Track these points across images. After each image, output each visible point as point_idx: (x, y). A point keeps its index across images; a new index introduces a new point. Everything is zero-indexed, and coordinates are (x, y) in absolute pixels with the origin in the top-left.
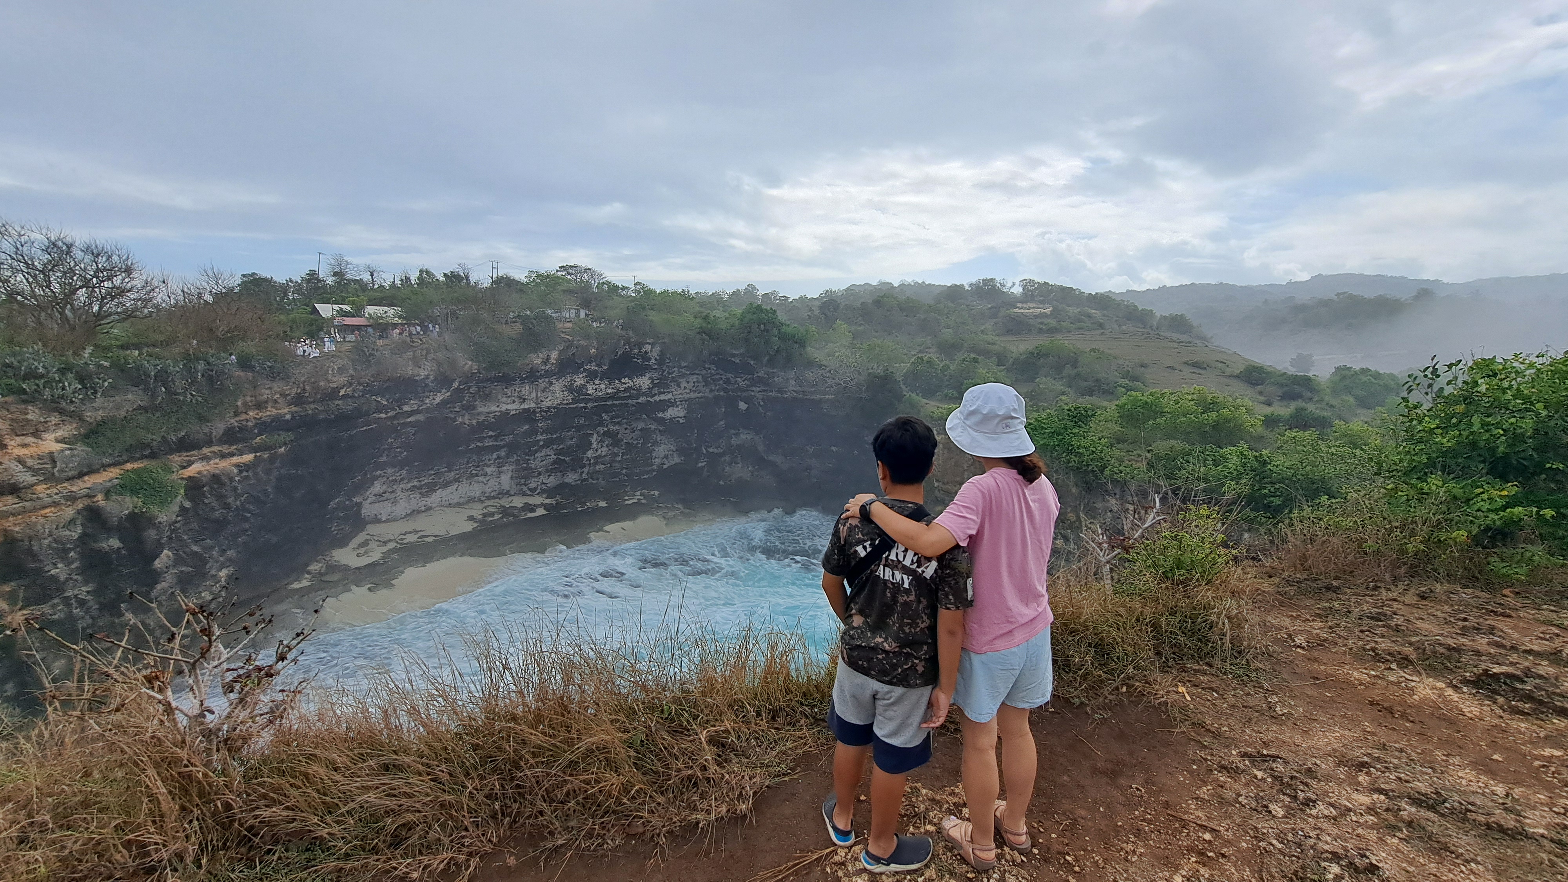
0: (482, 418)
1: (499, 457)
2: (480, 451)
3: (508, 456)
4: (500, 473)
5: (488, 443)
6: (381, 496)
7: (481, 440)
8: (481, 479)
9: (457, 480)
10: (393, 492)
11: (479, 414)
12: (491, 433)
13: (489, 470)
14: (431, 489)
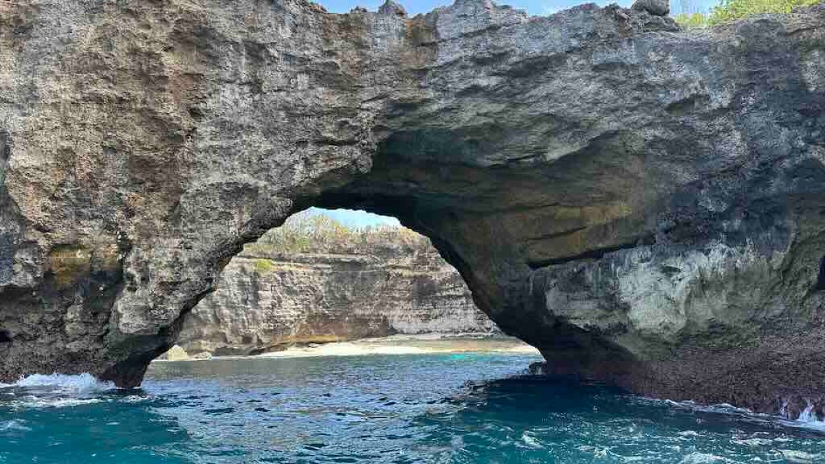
0: (444, 276)
1: (462, 304)
2: (449, 297)
3: (467, 303)
4: (466, 314)
5: (452, 292)
6: (401, 317)
7: (447, 290)
8: (454, 316)
9: (441, 315)
10: (407, 316)
11: (442, 274)
12: (451, 286)
13: (459, 311)
14: (427, 318)
